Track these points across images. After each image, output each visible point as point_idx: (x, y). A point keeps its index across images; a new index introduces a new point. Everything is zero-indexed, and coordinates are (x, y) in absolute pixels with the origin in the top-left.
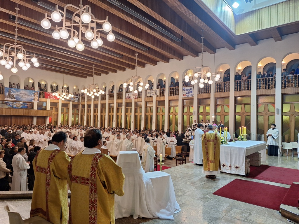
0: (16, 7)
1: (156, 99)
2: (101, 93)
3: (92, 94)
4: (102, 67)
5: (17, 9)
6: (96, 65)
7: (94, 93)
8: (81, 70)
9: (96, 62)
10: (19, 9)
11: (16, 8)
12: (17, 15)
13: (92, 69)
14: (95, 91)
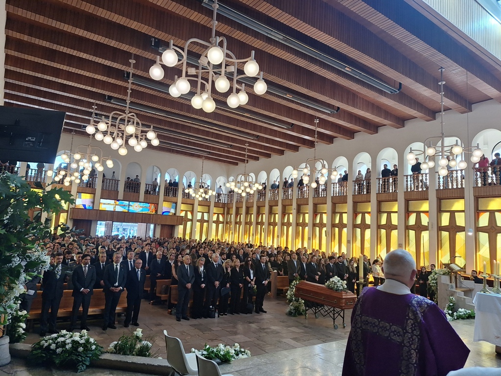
0: (131, 59)
1: (353, 198)
2: (257, 188)
3: (243, 191)
4: (261, 147)
5: (133, 61)
6: (251, 144)
7: (246, 187)
8: (229, 152)
9: (250, 139)
10: (134, 62)
11: (130, 61)
12: (131, 70)
13: (244, 149)
14: (246, 184)
